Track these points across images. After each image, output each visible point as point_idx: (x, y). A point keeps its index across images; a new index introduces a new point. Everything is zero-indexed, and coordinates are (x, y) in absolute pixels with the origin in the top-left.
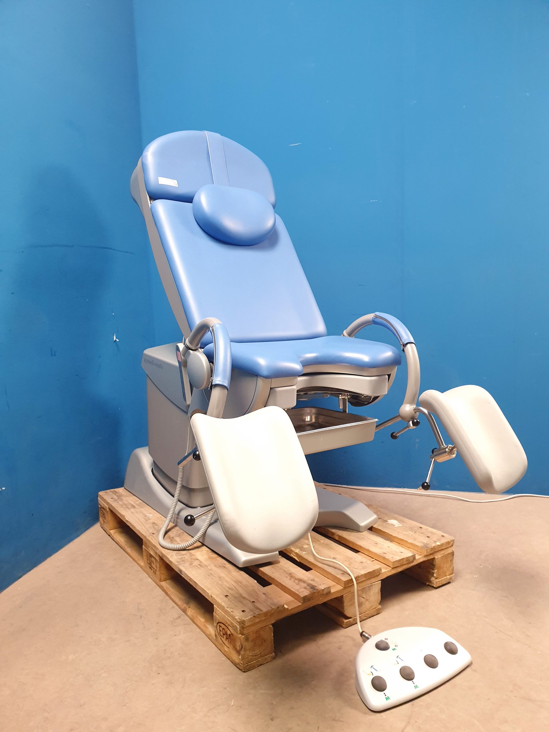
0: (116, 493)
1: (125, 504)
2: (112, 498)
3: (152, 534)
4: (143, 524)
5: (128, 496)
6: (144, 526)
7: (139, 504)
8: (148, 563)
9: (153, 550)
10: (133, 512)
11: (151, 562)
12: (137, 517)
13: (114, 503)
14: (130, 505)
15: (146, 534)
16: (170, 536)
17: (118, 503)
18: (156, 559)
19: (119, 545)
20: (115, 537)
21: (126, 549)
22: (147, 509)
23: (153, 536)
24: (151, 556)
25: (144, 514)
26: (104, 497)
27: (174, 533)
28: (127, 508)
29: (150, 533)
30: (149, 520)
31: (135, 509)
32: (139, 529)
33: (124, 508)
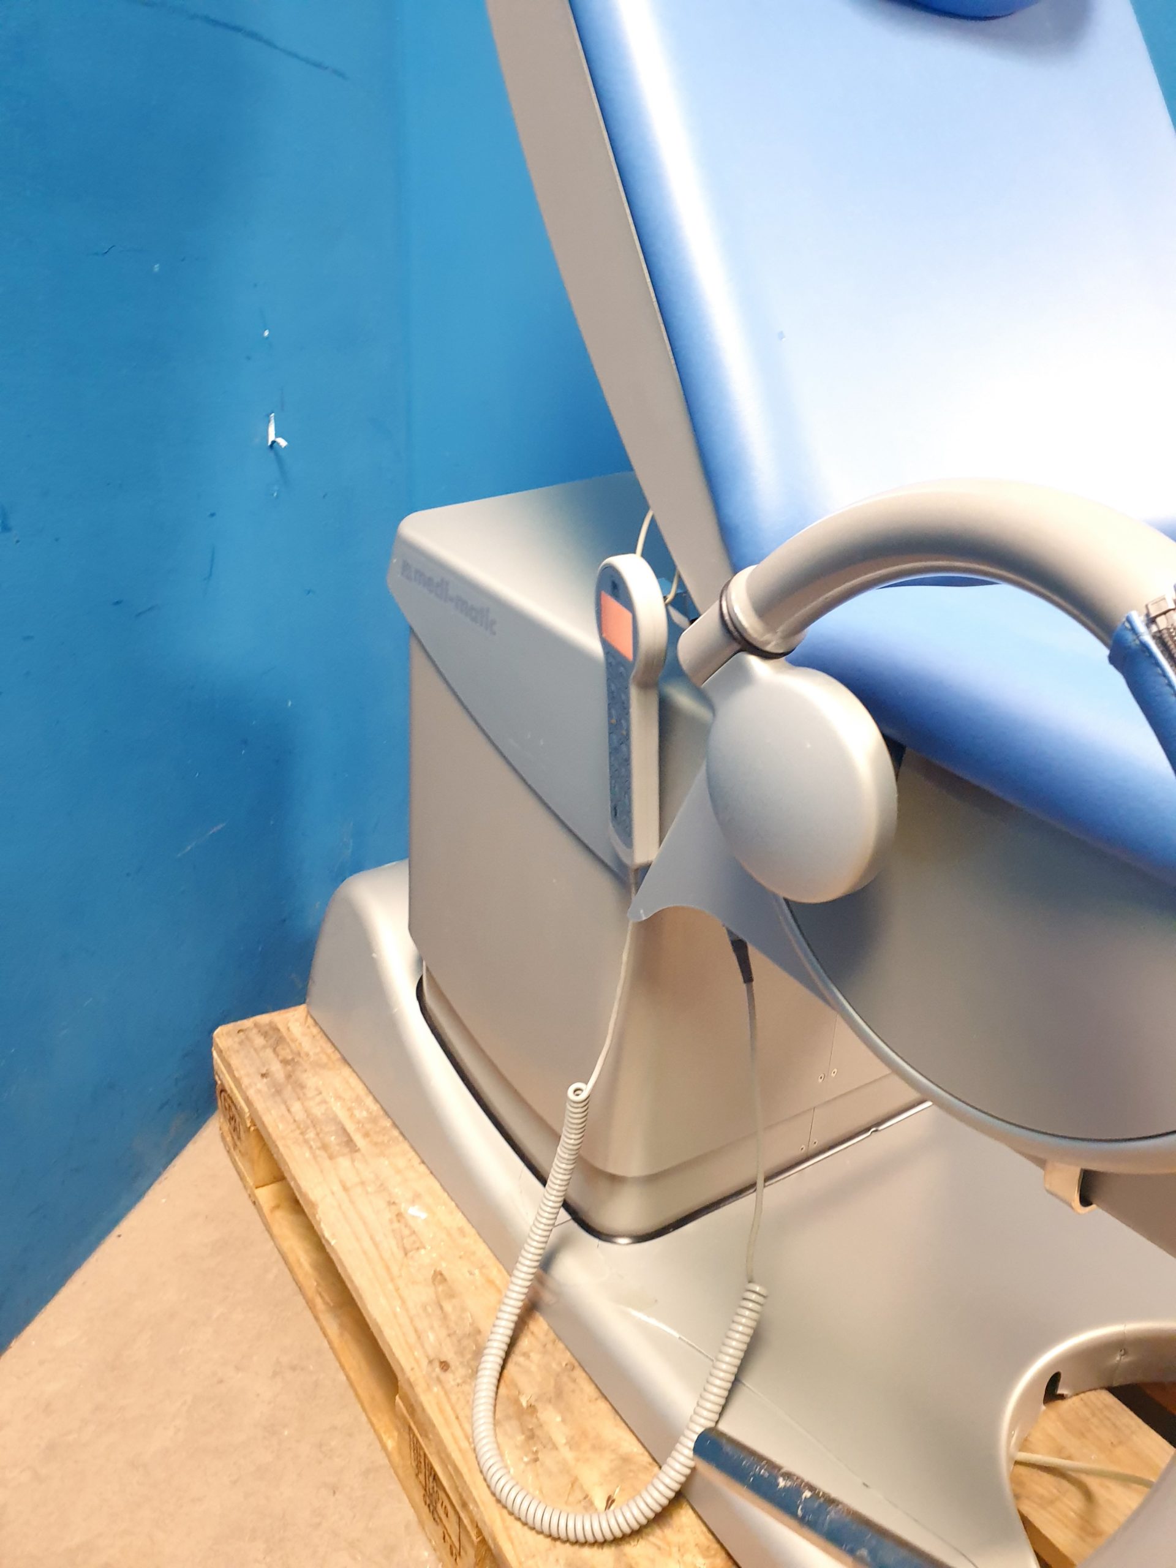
0: (276, 1038)
1: (315, 1123)
2: (263, 1076)
3: (438, 1370)
4: (392, 1280)
5: (323, 1066)
6: (401, 1298)
7: (368, 1126)
8: (420, 1482)
9: (451, 1475)
10: (348, 1184)
11: (435, 1496)
12: (365, 1223)
13: (273, 1112)
14: (333, 1128)
15: (412, 1369)
16: (517, 1393)
17: (289, 1111)
18: (459, 1518)
19: (291, 1271)
20: (276, 1230)
21: (321, 1316)
22: (401, 1163)
23: (443, 1387)
24: (435, 1478)
25: (394, 1203)
26: (235, 1062)
27: (534, 1368)
28: (325, 1147)
29: (430, 1362)
30: (418, 1249)
31: (353, 1161)
32: (380, 1320)
33: (311, 1147)
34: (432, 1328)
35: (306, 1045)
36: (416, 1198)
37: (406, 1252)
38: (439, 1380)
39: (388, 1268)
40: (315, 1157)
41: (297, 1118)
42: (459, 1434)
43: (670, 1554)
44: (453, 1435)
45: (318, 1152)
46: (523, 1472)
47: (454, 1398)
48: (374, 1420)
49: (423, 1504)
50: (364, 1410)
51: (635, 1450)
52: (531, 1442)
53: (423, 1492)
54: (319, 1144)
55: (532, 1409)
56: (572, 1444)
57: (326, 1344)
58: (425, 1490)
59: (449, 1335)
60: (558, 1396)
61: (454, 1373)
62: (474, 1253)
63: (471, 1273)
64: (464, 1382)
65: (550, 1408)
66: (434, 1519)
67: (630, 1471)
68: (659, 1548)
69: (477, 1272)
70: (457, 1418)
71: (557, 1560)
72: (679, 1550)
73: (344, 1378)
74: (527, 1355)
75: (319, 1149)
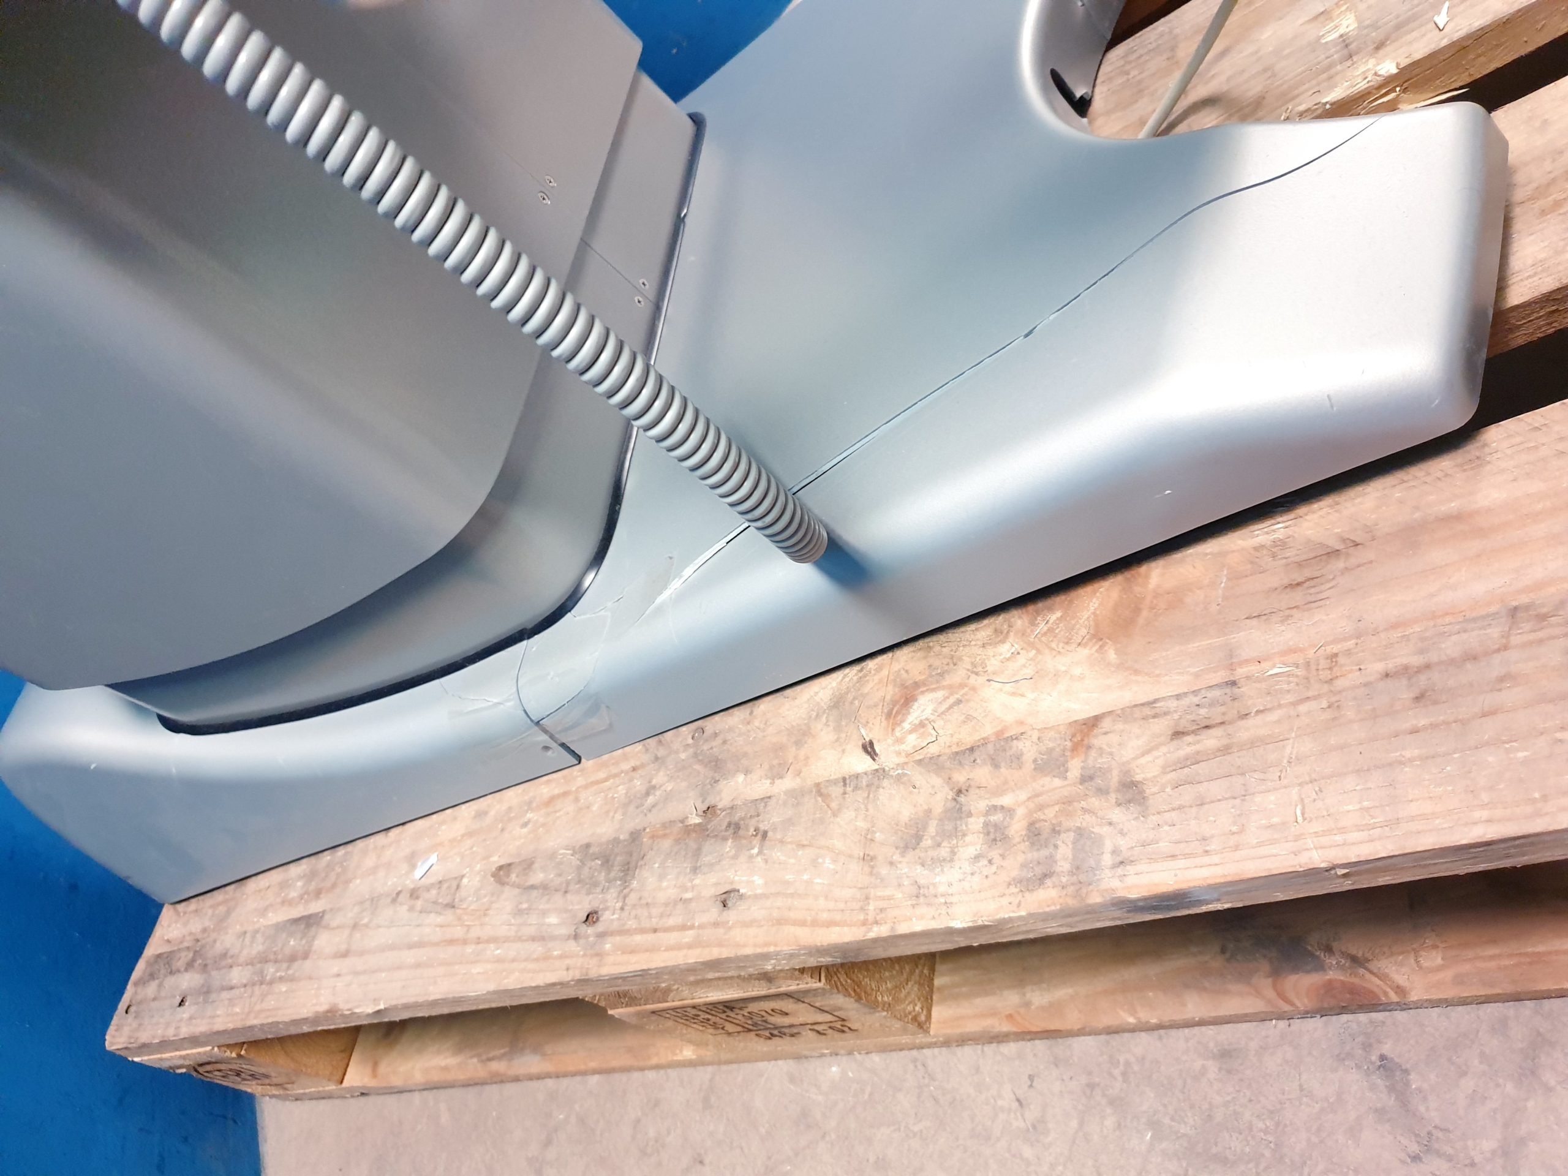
0: (164, 963)
1: (264, 959)
2: (181, 1003)
3: (590, 930)
4: (465, 942)
5: (228, 913)
7: (313, 886)
8: (739, 1032)
9: (719, 979)
10: (344, 947)
11: (757, 1019)
12: (392, 947)
13: (218, 1012)
14: (284, 935)
15: (568, 969)
16: (681, 825)
17: (231, 988)
18: (788, 995)
19: (451, 1085)
20: (397, 1082)
21: (512, 1072)
22: (370, 862)
23: (612, 934)
24: (728, 1006)
25: (398, 894)
26: (144, 1037)
27: (669, 787)
28: (292, 959)
29: (576, 937)
30: (458, 887)
31: (327, 927)
32: (492, 987)
33: (281, 978)
34: (544, 913)
35: (196, 926)
36: (412, 860)
37: (451, 906)
38: (602, 935)
39: (451, 942)
40: (293, 978)
41: (245, 981)
42: (673, 937)
43: (974, 689)
44: (670, 948)
45: (290, 972)
46: (766, 861)
47: (632, 924)
48: (654, 1061)
49: (769, 1042)
50: (642, 1069)
51: (834, 684)
52: (741, 832)
53: (753, 1034)
54: (285, 965)
55: (709, 811)
56: (776, 774)
57: (550, 1083)
58: (750, 1030)
59: (566, 892)
60: (718, 766)
61: (606, 909)
62: (510, 809)
63: (525, 825)
64: (625, 897)
65: (722, 784)
66: (792, 1035)
67: (852, 703)
68: (959, 702)
69: (529, 816)
70: (655, 931)
71: (891, 863)
72: (977, 674)
73: (596, 1077)
74: (650, 790)
75: (288, 968)
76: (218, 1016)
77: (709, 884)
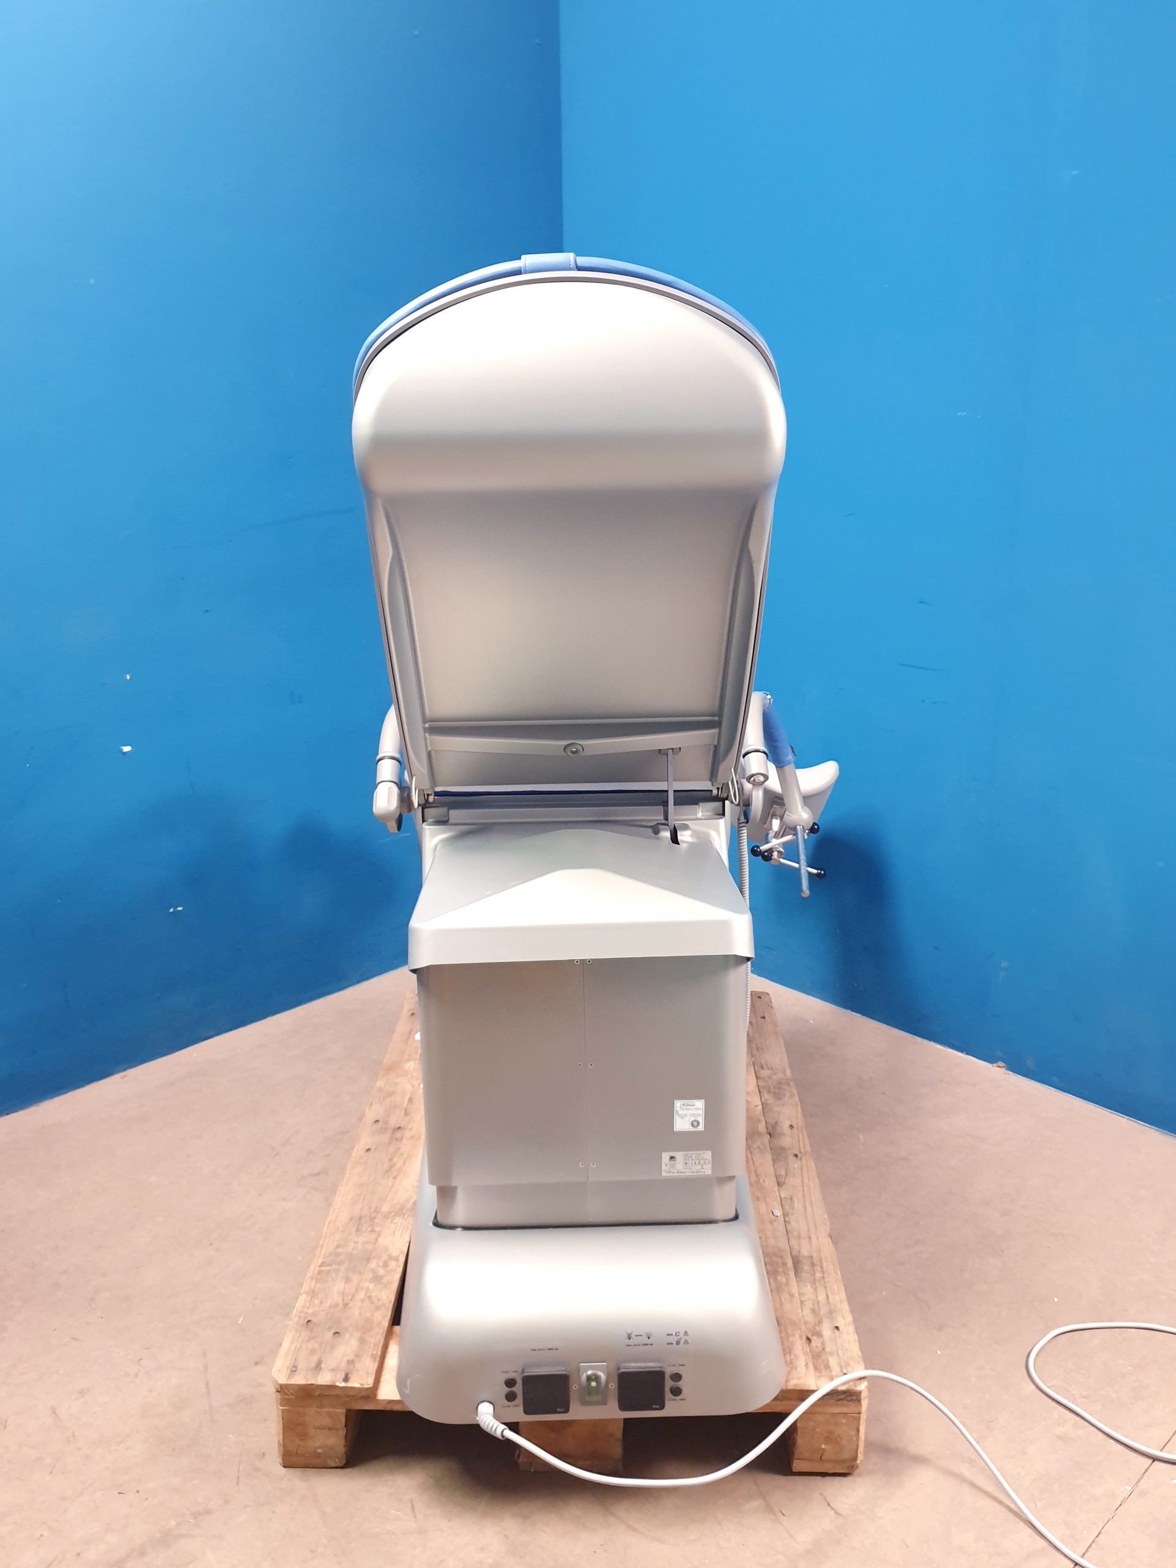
2: (837, 1328)
6: (803, 1182)
7: (780, 1270)
10: (807, 1240)
13: (838, 1299)
14: (803, 1275)
17: (827, 1296)
23: (800, 1149)
25: (786, 1221)
27: (758, 1143)
28: (813, 1265)
29: (801, 1159)
30: (785, 1197)
31: (799, 1252)
33: (821, 1268)
34: (794, 1168)
37: (792, 1198)
38: (800, 1152)
39: (804, 1196)
40: (821, 1260)
41: (824, 1289)
42: (801, 1137)
45: (818, 1263)
54: (816, 1268)
61: (793, 1153)
63: (764, 1181)
64: (790, 1149)
69: (761, 1181)
74: (759, 1148)
75: (817, 1265)
76: (840, 1298)
77: (787, 1130)
